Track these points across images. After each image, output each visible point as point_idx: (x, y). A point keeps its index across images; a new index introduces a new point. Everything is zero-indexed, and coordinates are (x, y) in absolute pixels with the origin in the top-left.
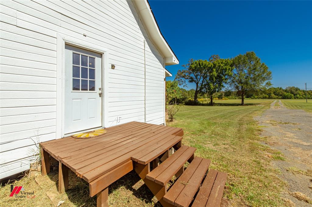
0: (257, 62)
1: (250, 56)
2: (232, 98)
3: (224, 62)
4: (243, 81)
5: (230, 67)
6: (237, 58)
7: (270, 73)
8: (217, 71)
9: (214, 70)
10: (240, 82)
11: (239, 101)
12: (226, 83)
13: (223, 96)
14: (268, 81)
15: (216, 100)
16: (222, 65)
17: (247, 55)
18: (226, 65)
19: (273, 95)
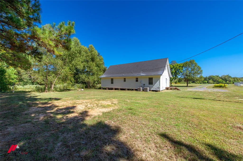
0: (196, 65)
1: (191, 62)
2: (182, 83)
3: (179, 65)
4: (188, 75)
5: (182, 68)
6: (185, 63)
7: (202, 71)
8: (175, 70)
9: (174, 69)
10: (187, 75)
11: (186, 85)
12: (179, 75)
13: (177, 82)
14: (200, 75)
15: (174, 84)
16: (177, 67)
17: (190, 62)
18: (180, 67)
19: (211, 81)
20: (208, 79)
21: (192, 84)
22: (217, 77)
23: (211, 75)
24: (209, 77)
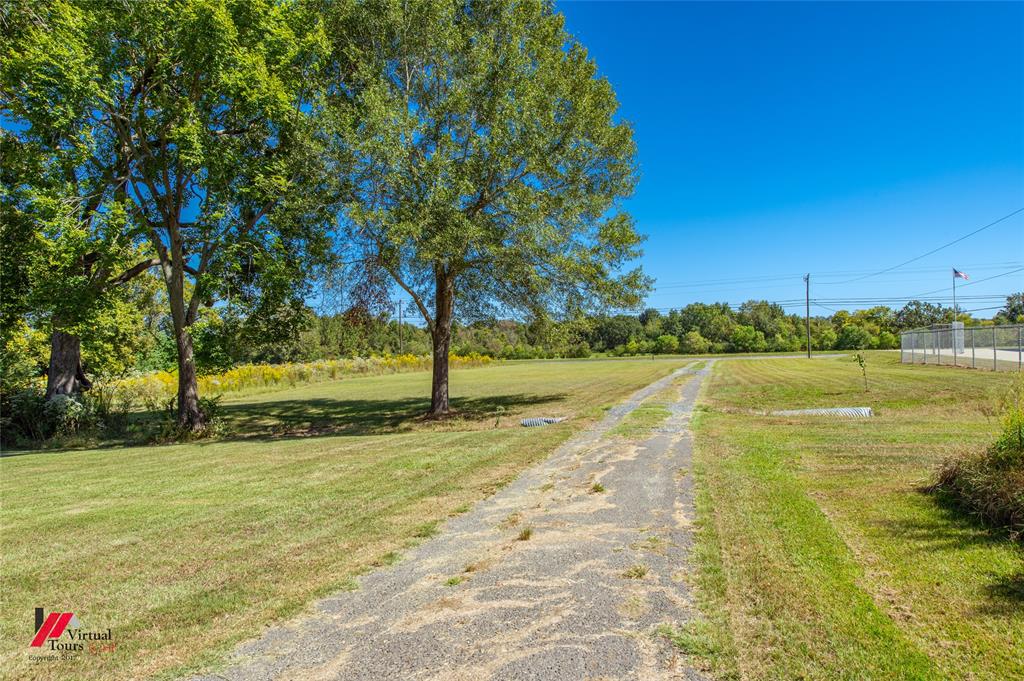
19: (695, 336)
20: (679, 328)
21: (597, 359)
22: (723, 312)
23: (693, 303)
24: (683, 312)
